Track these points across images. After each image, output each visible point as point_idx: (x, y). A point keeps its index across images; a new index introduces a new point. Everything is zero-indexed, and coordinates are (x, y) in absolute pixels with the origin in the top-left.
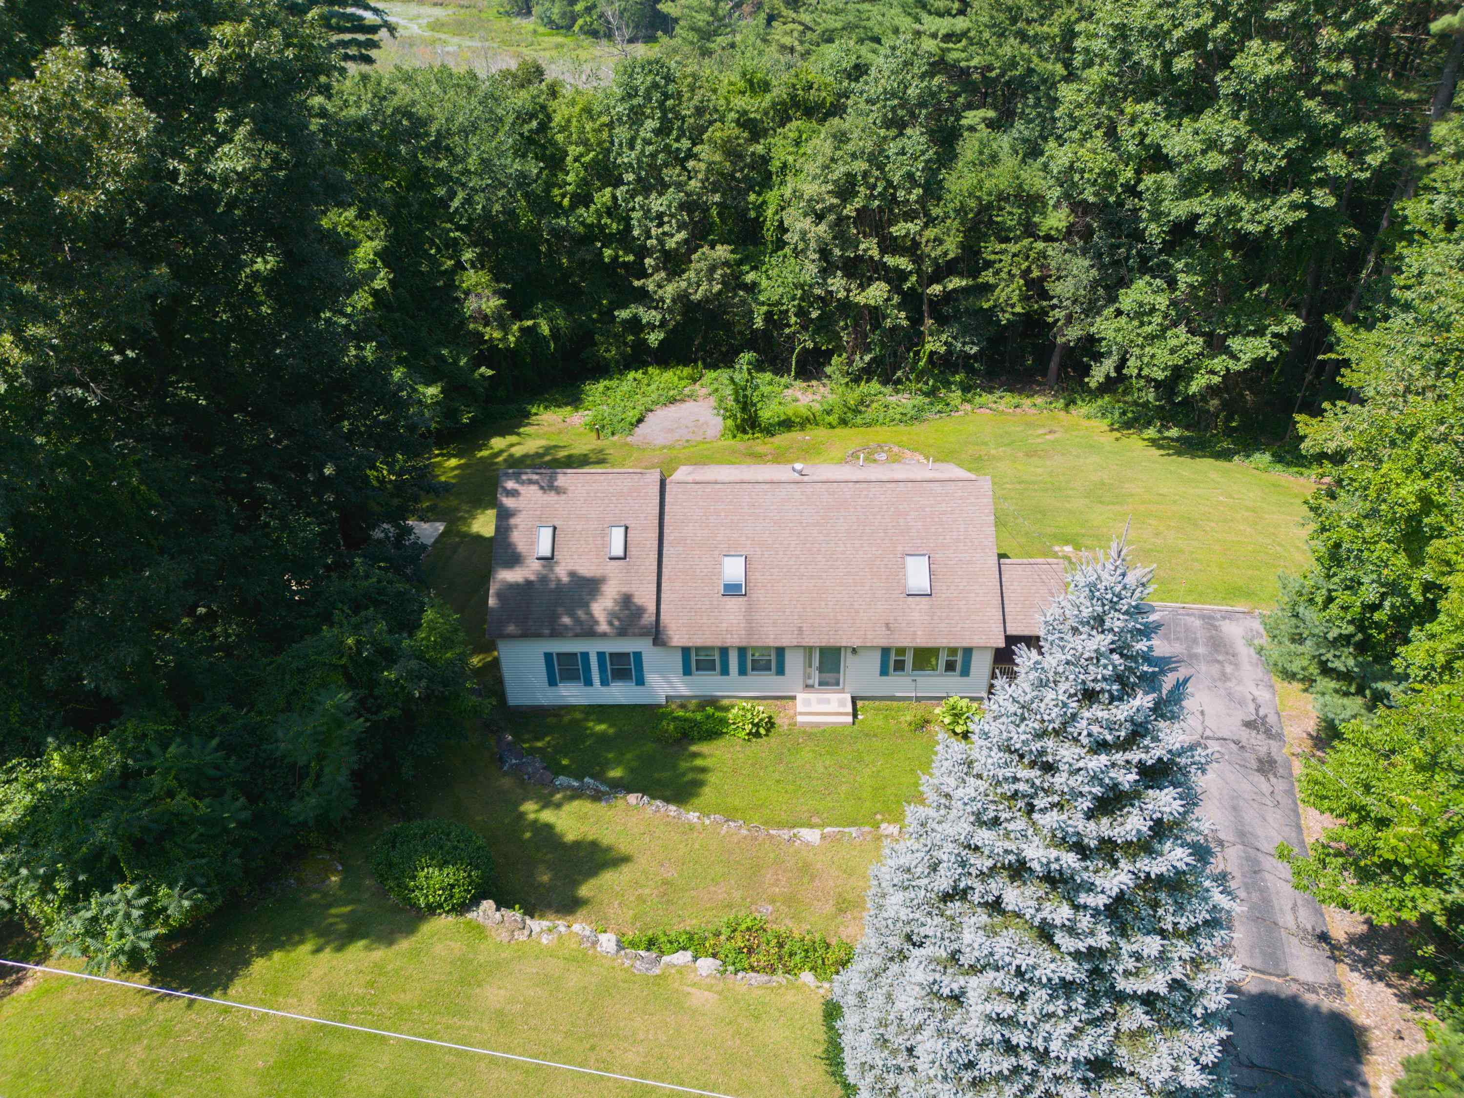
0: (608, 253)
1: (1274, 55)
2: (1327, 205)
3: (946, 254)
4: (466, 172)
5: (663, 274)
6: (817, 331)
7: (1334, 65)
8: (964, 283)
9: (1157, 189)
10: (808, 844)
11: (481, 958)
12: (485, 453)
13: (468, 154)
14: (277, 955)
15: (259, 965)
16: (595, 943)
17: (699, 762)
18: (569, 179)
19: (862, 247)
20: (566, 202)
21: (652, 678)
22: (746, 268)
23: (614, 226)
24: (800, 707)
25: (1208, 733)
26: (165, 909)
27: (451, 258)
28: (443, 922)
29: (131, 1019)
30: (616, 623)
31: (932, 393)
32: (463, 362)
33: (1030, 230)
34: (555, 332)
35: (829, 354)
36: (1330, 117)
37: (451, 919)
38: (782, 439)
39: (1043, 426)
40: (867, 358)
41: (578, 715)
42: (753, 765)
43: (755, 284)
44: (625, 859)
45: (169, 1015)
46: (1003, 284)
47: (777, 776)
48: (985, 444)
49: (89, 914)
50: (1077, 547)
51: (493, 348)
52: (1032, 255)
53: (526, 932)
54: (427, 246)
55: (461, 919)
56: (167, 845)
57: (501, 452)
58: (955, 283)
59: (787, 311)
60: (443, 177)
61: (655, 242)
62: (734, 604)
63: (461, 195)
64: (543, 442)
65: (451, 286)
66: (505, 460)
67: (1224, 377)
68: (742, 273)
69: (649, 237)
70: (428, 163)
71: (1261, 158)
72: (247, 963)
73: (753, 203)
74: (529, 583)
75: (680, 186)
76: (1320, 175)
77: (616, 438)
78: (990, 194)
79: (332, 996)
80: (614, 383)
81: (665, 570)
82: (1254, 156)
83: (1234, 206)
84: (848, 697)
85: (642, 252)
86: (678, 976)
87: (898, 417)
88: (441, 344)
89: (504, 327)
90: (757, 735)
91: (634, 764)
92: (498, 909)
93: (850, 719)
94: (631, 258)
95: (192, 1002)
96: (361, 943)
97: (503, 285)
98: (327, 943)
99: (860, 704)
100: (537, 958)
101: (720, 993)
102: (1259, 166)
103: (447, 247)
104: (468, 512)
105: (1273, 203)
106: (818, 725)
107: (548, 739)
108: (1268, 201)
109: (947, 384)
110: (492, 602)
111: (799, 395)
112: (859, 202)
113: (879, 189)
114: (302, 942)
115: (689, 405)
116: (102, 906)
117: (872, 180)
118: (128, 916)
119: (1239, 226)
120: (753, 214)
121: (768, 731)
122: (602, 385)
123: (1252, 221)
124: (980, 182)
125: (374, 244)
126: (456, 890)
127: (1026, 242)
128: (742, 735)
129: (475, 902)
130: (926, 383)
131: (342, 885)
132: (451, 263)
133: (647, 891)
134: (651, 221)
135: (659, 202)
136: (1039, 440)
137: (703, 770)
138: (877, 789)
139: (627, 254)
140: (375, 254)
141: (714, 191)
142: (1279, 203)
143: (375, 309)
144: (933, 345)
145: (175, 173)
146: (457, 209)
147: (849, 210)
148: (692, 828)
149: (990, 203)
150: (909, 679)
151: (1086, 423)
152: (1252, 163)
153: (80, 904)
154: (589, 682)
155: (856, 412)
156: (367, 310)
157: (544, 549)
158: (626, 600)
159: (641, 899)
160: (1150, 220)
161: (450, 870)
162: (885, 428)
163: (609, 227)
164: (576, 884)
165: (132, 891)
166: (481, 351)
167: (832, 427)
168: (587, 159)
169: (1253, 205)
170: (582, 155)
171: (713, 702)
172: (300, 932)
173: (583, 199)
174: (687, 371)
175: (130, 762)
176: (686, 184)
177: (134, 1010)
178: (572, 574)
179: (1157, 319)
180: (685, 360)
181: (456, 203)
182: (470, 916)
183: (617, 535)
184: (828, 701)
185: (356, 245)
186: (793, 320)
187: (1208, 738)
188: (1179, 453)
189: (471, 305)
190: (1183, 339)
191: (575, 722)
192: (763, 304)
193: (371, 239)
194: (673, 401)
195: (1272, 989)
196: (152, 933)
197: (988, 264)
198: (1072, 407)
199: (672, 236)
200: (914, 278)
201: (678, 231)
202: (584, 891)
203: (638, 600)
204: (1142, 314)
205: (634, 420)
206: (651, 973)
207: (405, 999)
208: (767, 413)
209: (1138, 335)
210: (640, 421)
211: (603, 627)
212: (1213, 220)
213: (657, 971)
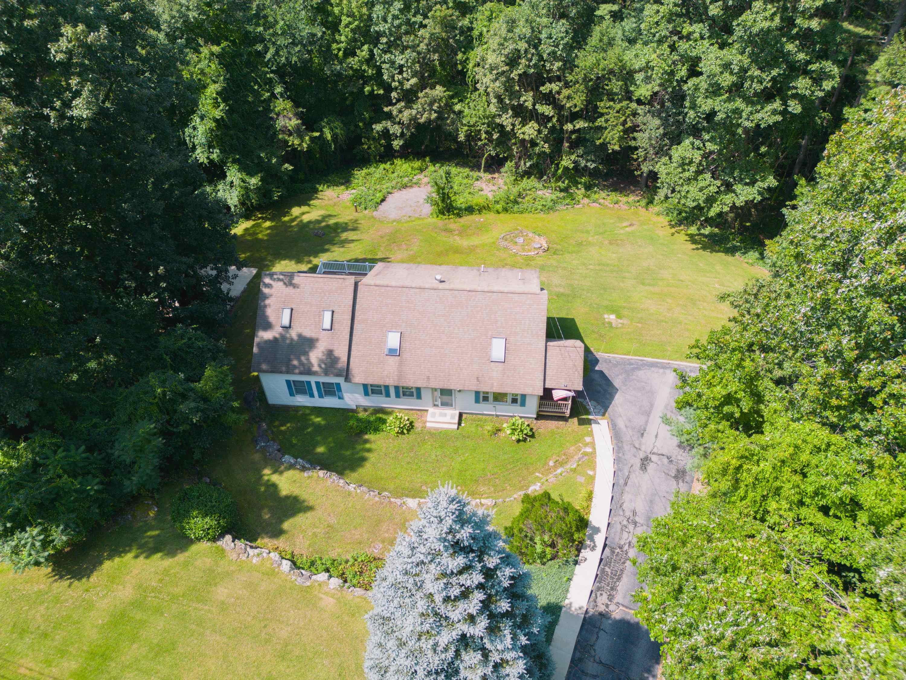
0: (367, 89)
1: (768, 14)
2: (795, 112)
3: (576, 106)
4: (275, 34)
5: (403, 104)
6: (497, 145)
7: (807, 22)
8: (586, 125)
9: (695, 89)
10: (409, 508)
11: (220, 570)
12: (286, 219)
13: (276, 22)
14: (117, 560)
15: (107, 565)
16: (280, 565)
17: (368, 446)
18: (343, 38)
19: (522, 99)
20: (341, 54)
21: (347, 396)
22: (456, 101)
23: (370, 71)
24: (429, 418)
25: (655, 450)
26: (53, 541)
27: (268, 92)
28: (204, 546)
29: (40, 591)
30: (323, 366)
31: (565, 190)
32: (274, 161)
33: (628, 96)
34: (335, 137)
35: (505, 159)
36: (801, 56)
37: (209, 544)
38: (467, 219)
39: (628, 220)
40: (528, 164)
41: (308, 411)
42: (397, 452)
43: (460, 112)
44: (310, 508)
45: (59, 590)
46: (610, 128)
47: (408, 459)
48: (588, 232)
49: (14, 544)
50: (619, 316)
51: (294, 150)
52: (628, 112)
53: (246, 555)
54: (252, 84)
55: (214, 545)
56: (57, 504)
57: (297, 217)
58: (581, 124)
59: (480, 130)
60: (261, 39)
61: (397, 84)
62: (393, 361)
63: (272, 51)
64: (322, 212)
65: (268, 110)
66: (297, 225)
67: (731, 207)
68: (453, 104)
69: (394, 81)
70: (250, 28)
71: (755, 80)
72: (101, 563)
73: (460, 61)
74: (276, 339)
75: (414, 48)
76: (794, 91)
77: (367, 212)
78: (604, 70)
79: (140, 586)
80: (372, 169)
81: (354, 338)
82: (752, 78)
83: (737, 109)
84: (457, 413)
85: (389, 89)
86: (318, 588)
87: (540, 207)
88: (261, 148)
89: (301, 137)
90: (402, 433)
91: (332, 445)
92: (233, 541)
93: (456, 426)
94: (381, 92)
95: (71, 584)
96: (159, 555)
97: (301, 109)
98: (142, 553)
99: (464, 416)
100: (248, 571)
101: (337, 599)
102: (754, 85)
103: (266, 84)
104: (270, 261)
105: (762, 108)
106: (437, 429)
107: (289, 425)
108: (759, 107)
109: (576, 183)
110: (255, 350)
111: (484, 186)
112: (520, 70)
113: (533, 62)
114: (129, 551)
115: (415, 190)
116: (20, 540)
117: (529, 56)
118: (33, 545)
119: (740, 121)
120: (460, 67)
121: (408, 431)
122: (365, 171)
123: (748, 119)
124: (598, 61)
125: (217, 85)
126: (210, 531)
127: (625, 103)
128: (393, 433)
129: (222, 535)
130: (563, 182)
131: (155, 519)
132: (267, 94)
133: (319, 530)
134: (395, 69)
135: (401, 57)
136: (622, 231)
137: (369, 450)
138: (461, 471)
139: (379, 89)
140: (217, 94)
141: (435, 52)
142: (766, 109)
143: (217, 129)
144: (566, 162)
145: (48, 118)
146: (269, 60)
147: (514, 75)
148: (350, 494)
149: (603, 76)
150: (491, 406)
151: (655, 219)
152: (749, 83)
153: (8, 539)
154: (312, 395)
155: (516, 202)
156: (212, 130)
157: (286, 321)
158: (330, 353)
159: (315, 535)
160: (691, 108)
161: (207, 519)
162: (531, 215)
163: (367, 72)
164: (282, 522)
165: (36, 531)
166: (287, 151)
167: (498, 212)
168: (353, 26)
169: (750, 109)
170: (350, 23)
171: (382, 410)
172: (130, 546)
173: (350, 52)
174: (417, 164)
175: (37, 458)
176: (418, 46)
177: (42, 586)
178: (300, 336)
179: (693, 169)
180: (419, 155)
181: (268, 56)
182: (219, 543)
183: (327, 316)
184: (445, 415)
185: (205, 87)
186: (484, 136)
187: (653, 454)
188: (704, 248)
189: (281, 123)
190: (707, 182)
191: (305, 415)
192: (465, 125)
193: (215, 82)
194: (405, 187)
195: (628, 617)
196: (46, 554)
197: (602, 115)
198: (651, 206)
199: (408, 80)
200: (555, 120)
201: (413, 77)
202: (286, 526)
203: (336, 353)
204: (684, 164)
205: (379, 201)
206: (305, 585)
207: (178, 590)
208: (460, 201)
209: (681, 178)
210: (383, 200)
211: (316, 368)
212: (724, 116)
213: (308, 583)
